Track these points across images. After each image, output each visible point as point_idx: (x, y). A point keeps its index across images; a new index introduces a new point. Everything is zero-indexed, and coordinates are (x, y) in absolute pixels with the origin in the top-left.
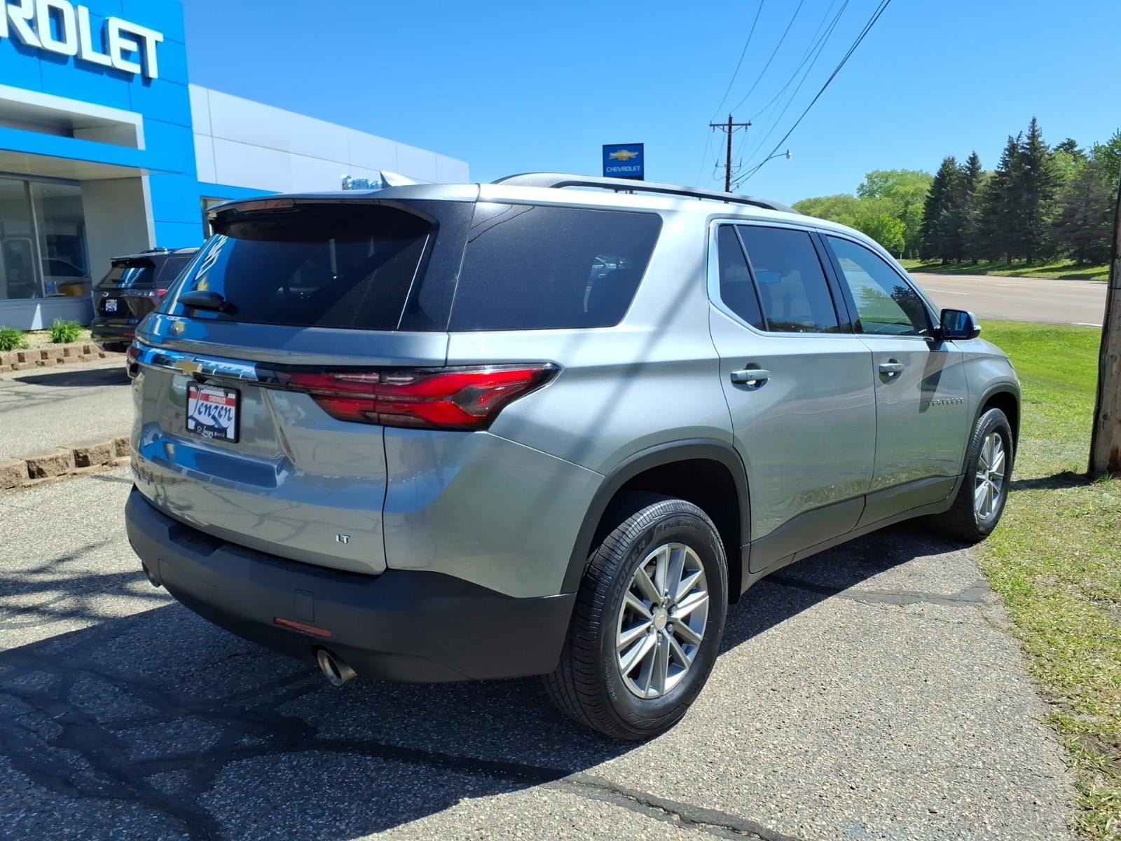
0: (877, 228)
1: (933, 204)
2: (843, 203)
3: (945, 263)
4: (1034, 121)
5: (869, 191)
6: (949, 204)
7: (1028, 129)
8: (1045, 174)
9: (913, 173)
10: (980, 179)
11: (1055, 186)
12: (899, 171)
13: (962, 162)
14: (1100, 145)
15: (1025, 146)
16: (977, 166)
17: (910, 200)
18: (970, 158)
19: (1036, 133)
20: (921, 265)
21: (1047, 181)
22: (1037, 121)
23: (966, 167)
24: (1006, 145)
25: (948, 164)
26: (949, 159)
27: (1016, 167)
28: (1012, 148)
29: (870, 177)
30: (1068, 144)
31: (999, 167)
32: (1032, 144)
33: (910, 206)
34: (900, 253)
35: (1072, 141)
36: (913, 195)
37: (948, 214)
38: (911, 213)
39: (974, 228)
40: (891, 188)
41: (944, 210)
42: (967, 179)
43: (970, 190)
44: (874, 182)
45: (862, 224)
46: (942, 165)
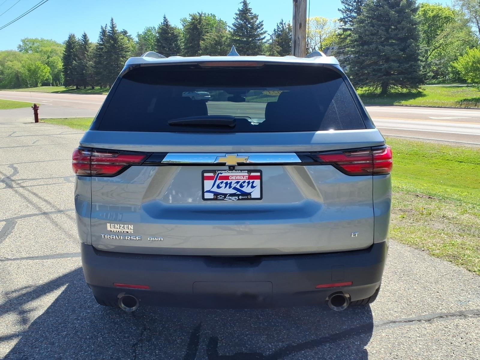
0: (35, 69)
1: (68, 58)
2: (13, 55)
3: (77, 88)
4: (112, 20)
5: (25, 49)
6: (76, 58)
7: (110, 23)
8: (121, 46)
9: (47, 40)
10: (90, 46)
11: (126, 52)
12: (40, 39)
13: (79, 37)
14: (140, 34)
15: (110, 31)
16: (87, 40)
17: (50, 55)
18: (83, 35)
19: (114, 26)
20: (65, 89)
21: (122, 49)
22: (113, 20)
23: (82, 40)
24: (101, 30)
25: (72, 37)
26: (72, 34)
27: (108, 42)
28: (104, 32)
29: (23, 41)
30: (124, 32)
31: (99, 41)
32: (113, 30)
33: (50, 58)
34: (50, 83)
35: (125, 31)
36: (51, 52)
37: (76, 63)
38: (52, 62)
39: (91, 71)
40: (38, 48)
41: (74, 61)
42: (83, 46)
43: (86, 51)
44: (27, 44)
45: (26, 67)
46: (69, 38)
